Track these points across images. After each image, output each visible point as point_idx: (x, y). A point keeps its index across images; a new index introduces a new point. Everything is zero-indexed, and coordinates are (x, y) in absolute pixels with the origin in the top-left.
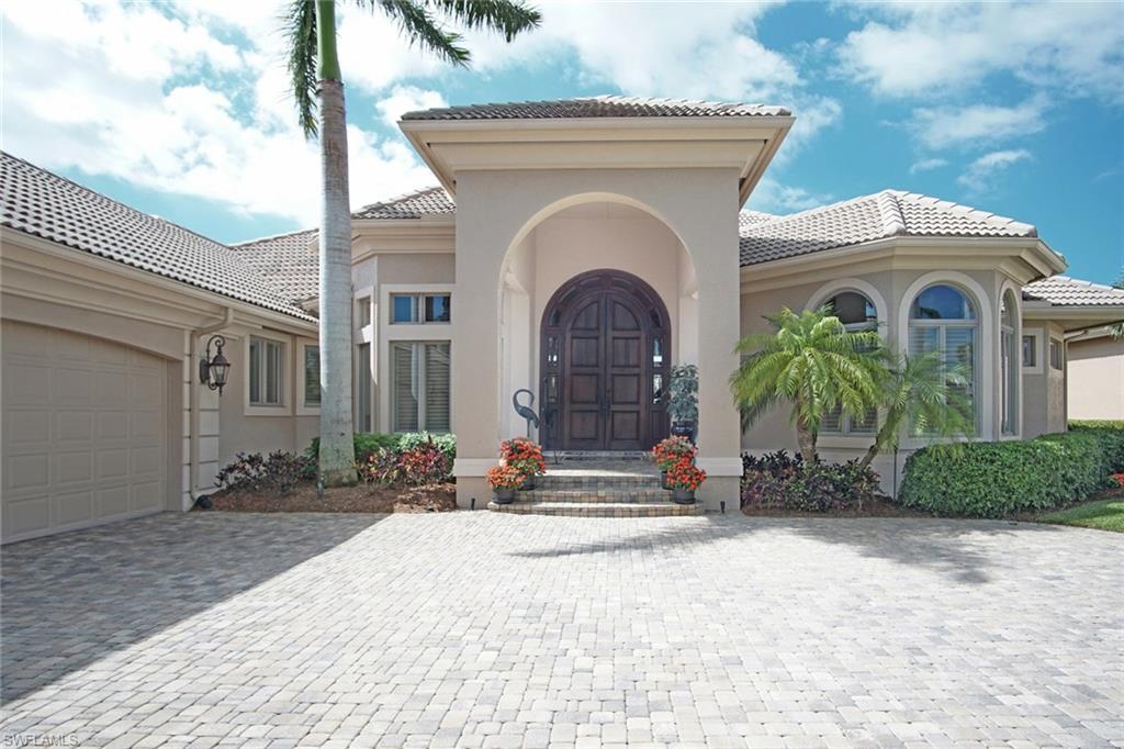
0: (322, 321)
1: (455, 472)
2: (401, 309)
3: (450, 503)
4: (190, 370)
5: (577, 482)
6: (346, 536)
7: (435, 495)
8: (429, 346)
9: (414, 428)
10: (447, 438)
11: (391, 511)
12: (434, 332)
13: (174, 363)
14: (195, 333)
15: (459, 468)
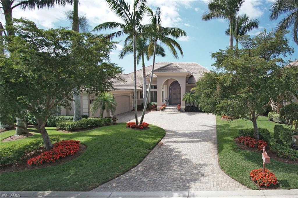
0: (143, 89)
1: (157, 107)
2: (152, 87)
3: (156, 110)
4: (131, 97)
5: (169, 108)
6: (147, 113)
7: (155, 110)
8: (155, 92)
9: (153, 102)
10: (157, 103)
11: (151, 111)
12: (155, 90)
13: (129, 96)
14: (131, 93)
15: (158, 107)
